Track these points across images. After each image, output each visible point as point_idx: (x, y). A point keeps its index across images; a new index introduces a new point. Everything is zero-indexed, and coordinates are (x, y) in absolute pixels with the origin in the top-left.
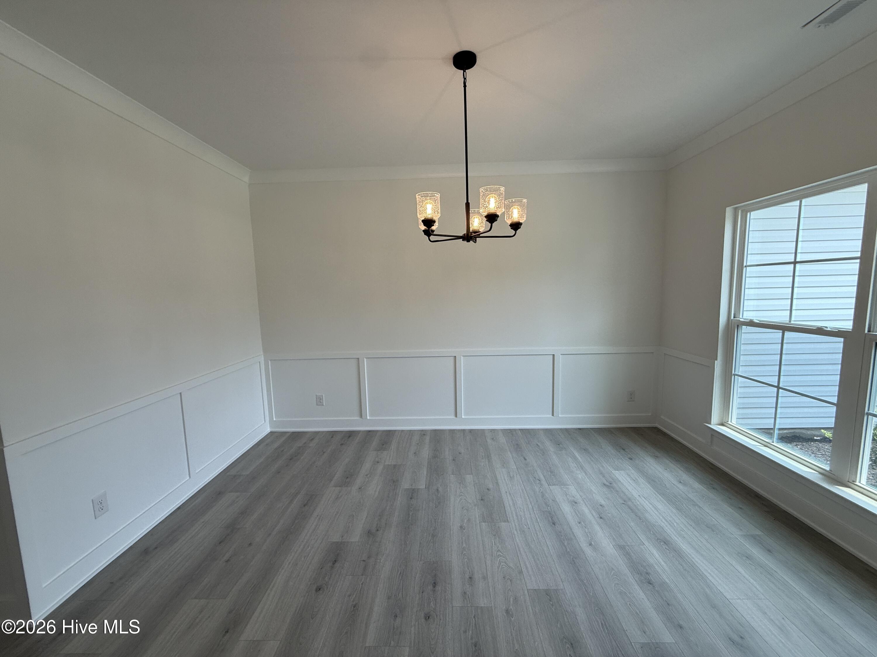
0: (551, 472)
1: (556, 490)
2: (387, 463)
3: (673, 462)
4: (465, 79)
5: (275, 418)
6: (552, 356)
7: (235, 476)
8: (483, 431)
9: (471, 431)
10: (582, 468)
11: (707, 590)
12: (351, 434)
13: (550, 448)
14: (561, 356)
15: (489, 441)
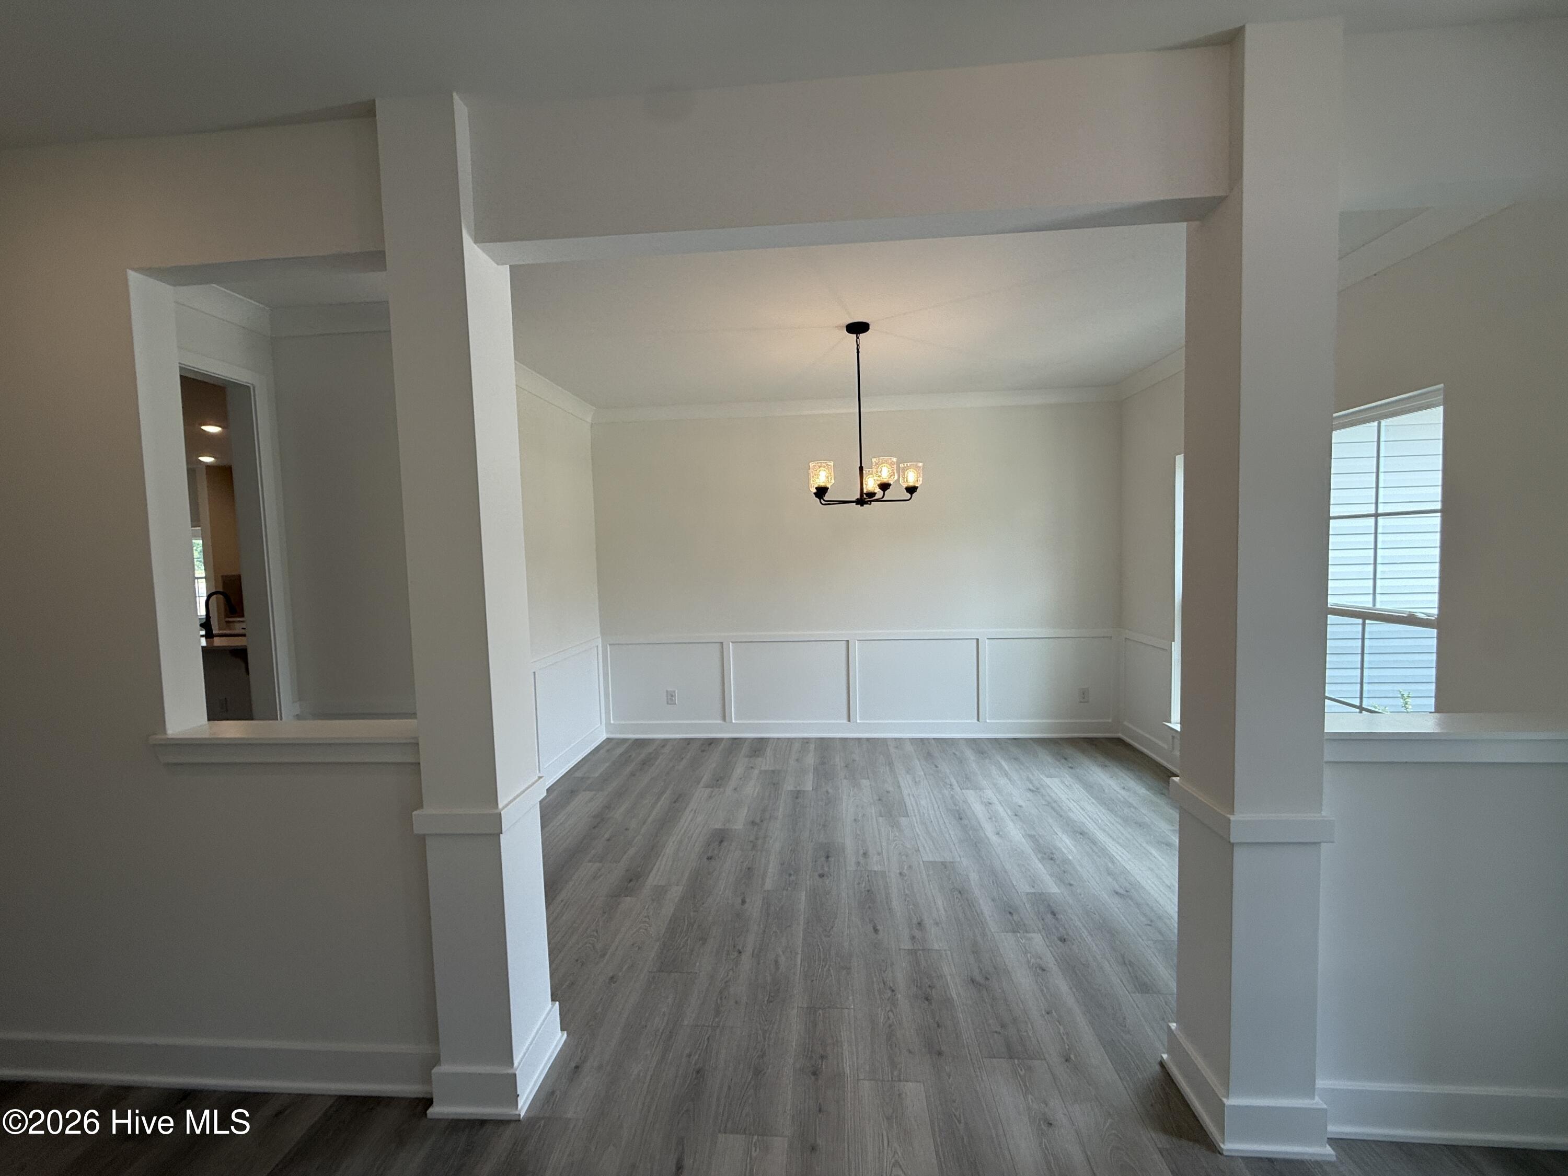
0: (967, 778)
1: (971, 795)
2: (763, 768)
3: (1124, 771)
4: (858, 345)
5: (613, 720)
6: (975, 641)
7: (582, 778)
8: (884, 740)
9: (868, 739)
10: (1006, 775)
11: (1110, 865)
12: (711, 743)
13: (970, 755)
14: (987, 641)
15: (892, 750)
